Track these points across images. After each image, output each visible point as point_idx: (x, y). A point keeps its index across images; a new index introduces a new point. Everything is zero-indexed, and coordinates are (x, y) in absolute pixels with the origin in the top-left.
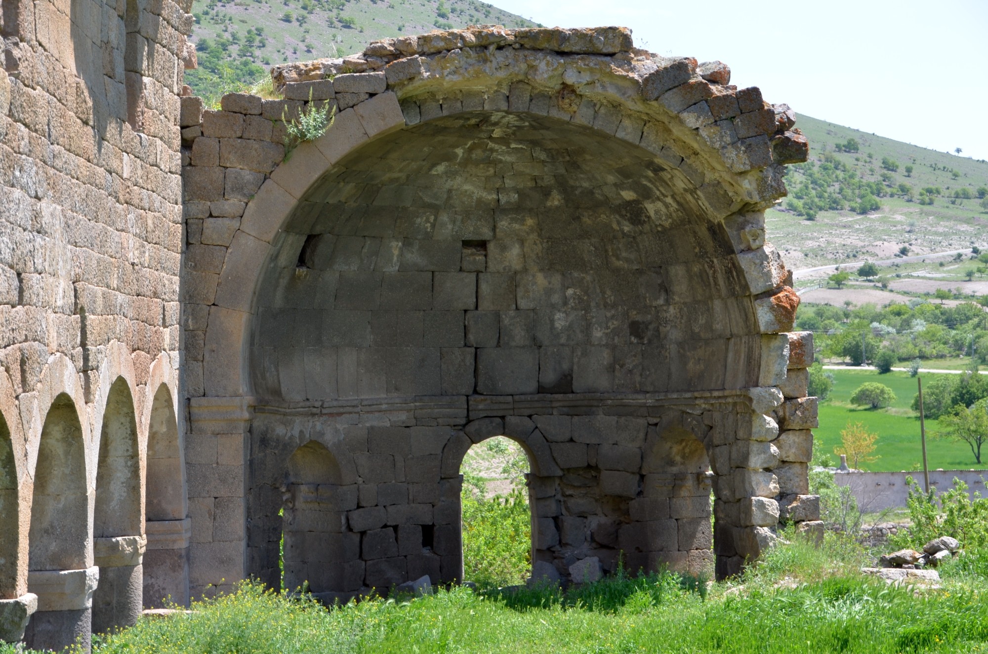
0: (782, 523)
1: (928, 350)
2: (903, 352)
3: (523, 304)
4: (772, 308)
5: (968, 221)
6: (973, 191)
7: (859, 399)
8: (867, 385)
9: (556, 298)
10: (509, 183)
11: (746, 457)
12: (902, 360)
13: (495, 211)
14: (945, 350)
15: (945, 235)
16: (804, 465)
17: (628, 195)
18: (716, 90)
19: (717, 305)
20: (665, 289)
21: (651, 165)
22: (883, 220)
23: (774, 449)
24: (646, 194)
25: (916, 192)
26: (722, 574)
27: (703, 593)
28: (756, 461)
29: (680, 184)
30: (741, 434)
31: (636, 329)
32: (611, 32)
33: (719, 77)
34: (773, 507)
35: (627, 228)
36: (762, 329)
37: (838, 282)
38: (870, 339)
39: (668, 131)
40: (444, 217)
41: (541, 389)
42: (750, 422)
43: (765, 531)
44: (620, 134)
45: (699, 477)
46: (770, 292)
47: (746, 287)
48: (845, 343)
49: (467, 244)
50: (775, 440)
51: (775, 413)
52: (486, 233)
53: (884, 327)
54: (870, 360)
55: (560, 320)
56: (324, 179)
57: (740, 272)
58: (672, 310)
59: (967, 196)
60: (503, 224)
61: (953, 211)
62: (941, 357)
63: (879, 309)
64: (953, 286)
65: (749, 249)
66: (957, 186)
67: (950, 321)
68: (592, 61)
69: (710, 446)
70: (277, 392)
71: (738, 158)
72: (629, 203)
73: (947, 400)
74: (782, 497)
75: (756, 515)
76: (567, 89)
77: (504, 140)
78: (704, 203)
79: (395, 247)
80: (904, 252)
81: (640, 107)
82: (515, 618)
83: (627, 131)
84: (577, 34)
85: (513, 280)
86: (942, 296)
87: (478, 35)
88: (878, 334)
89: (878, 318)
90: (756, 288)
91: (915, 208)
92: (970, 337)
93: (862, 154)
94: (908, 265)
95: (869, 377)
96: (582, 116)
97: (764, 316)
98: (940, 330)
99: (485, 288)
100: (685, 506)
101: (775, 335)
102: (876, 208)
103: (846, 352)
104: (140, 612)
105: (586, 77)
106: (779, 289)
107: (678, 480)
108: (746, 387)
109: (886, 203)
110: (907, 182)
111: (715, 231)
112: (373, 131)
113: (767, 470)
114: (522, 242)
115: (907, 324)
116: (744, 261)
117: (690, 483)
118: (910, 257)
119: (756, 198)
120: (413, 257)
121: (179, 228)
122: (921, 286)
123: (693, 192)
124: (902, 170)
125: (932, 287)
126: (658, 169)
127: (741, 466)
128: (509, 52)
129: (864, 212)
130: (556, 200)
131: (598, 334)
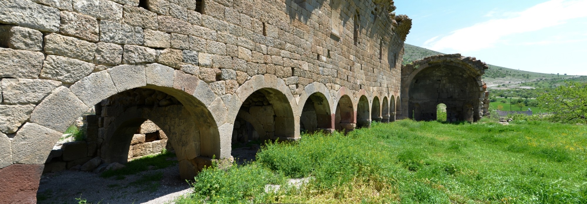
0: (484, 115)
1: (513, 95)
2: (509, 96)
3: (446, 87)
4: (482, 88)
5: (520, 79)
6: (521, 75)
7: (502, 102)
8: (503, 100)
9: (450, 87)
10: (444, 73)
11: (478, 107)
12: (509, 97)
13: (442, 76)
14: (516, 95)
15: (517, 80)
16: (487, 108)
17: (461, 74)
18: (473, 60)
19: (474, 88)
20: (467, 86)
21: (464, 70)
22: (506, 79)
23: (483, 106)
24: (464, 74)
25: (512, 75)
26: (474, 121)
27: (471, 124)
28: (480, 107)
29: (468, 72)
30: (478, 104)
31: (462, 91)
32: (458, 54)
33: (474, 59)
34: (482, 113)
35: (461, 78)
36: (481, 90)
37: (499, 86)
38: (504, 94)
39: (466, 66)
40: (435, 77)
41: (448, 98)
42: (479, 103)
43: (481, 116)
44: (459, 66)
45: (471, 109)
46: (482, 86)
47: (478, 85)
48: (500, 94)
49: (438, 80)
50: (483, 105)
51: (483, 101)
52: (440, 79)
53: (506, 92)
54: (504, 97)
55: (451, 89)
56: (418, 73)
57: (478, 83)
58: (467, 88)
59: (520, 75)
60: (443, 78)
61: (518, 77)
62: (515, 96)
63: (505, 90)
64: (518, 87)
65: (479, 80)
66: (519, 74)
67: (517, 92)
68: (455, 58)
69: (473, 105)
70: (412, 97)
71: (477, 69)
72: (461, 75)
73: (516, 102)
74: (484, 112)
75: (480, 114)
76: (451, 61)
77: (443, 68)
78: (472, 75)
79: (428, 81)
80: (510, 83)
81: (462, 63)
82: (443, 125)
83: (460, 66)
84: (453, 55)
85: (444, 85)
86: (516, 88)
87: (439, 56)
88: (505, 93)
89: (505, 91)
90: (480, 85)
91: (512, 77)
92: (520, 94)
93: (503, 70)
94: (510, 84)
95: (504, 99)
96: (454, 64)
97: (481, 89)
98: (516, 93)
99: (440, 86)
100: (469, 113)
101: (483, 91)
102: (505, 77)
103: (500, 96)
104: (395, 120)
105: (454, 60)
106: (484, 85)
107: (468, 110)
108: (478, 98)
109: (507, 76)
110: (510, 74)
111: (474, 78)
112: (425, 67)
113: (482, 109)
114: (445, 80)
115: (510, 92)
116: (478, 82)
117: (470, 110)
118: (511, 83)
119: (480, 74)
120: (430, 82)
121: (400, 79)
122: (513, 87)
123: (470, 73)
124: (509, 72)
125: (514, 87)
126: (465, 71)
127: (477, 108)
128: (443, 57)
129: (503, 77)
130: (450, 75)
131: (456, 91)
